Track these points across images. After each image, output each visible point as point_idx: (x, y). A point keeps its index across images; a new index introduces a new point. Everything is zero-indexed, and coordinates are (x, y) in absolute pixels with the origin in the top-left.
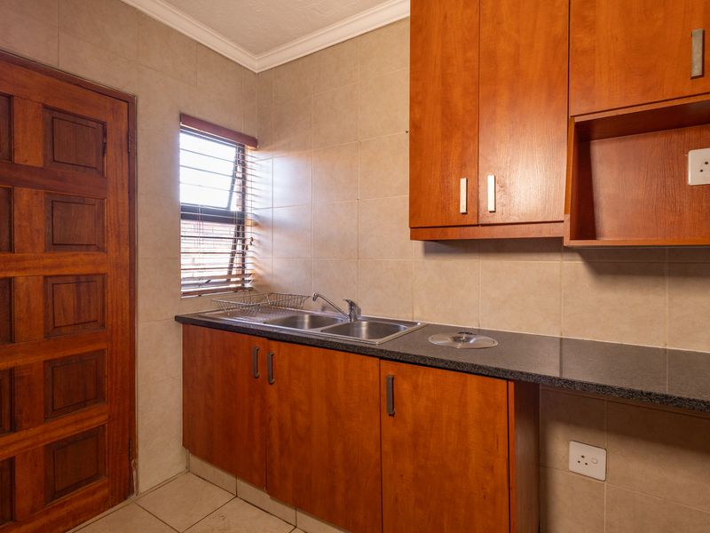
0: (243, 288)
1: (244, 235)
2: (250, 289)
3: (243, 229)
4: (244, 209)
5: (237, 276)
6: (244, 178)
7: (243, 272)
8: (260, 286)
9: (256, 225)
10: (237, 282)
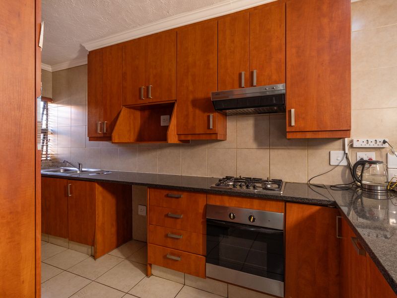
0: (47, 160)
1: (47, 138)
2: (50, 160)
3: (47, 135)
4: (47, 127)
5: (45, 155)
6: (47, 114)
7: (47, 153)
8: (53, 159)
9: (52, 133)
10: (45, 157)
